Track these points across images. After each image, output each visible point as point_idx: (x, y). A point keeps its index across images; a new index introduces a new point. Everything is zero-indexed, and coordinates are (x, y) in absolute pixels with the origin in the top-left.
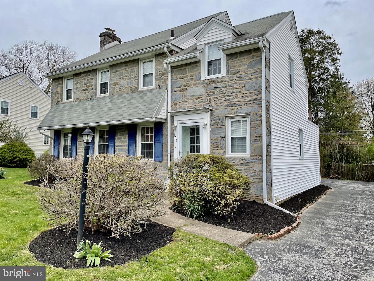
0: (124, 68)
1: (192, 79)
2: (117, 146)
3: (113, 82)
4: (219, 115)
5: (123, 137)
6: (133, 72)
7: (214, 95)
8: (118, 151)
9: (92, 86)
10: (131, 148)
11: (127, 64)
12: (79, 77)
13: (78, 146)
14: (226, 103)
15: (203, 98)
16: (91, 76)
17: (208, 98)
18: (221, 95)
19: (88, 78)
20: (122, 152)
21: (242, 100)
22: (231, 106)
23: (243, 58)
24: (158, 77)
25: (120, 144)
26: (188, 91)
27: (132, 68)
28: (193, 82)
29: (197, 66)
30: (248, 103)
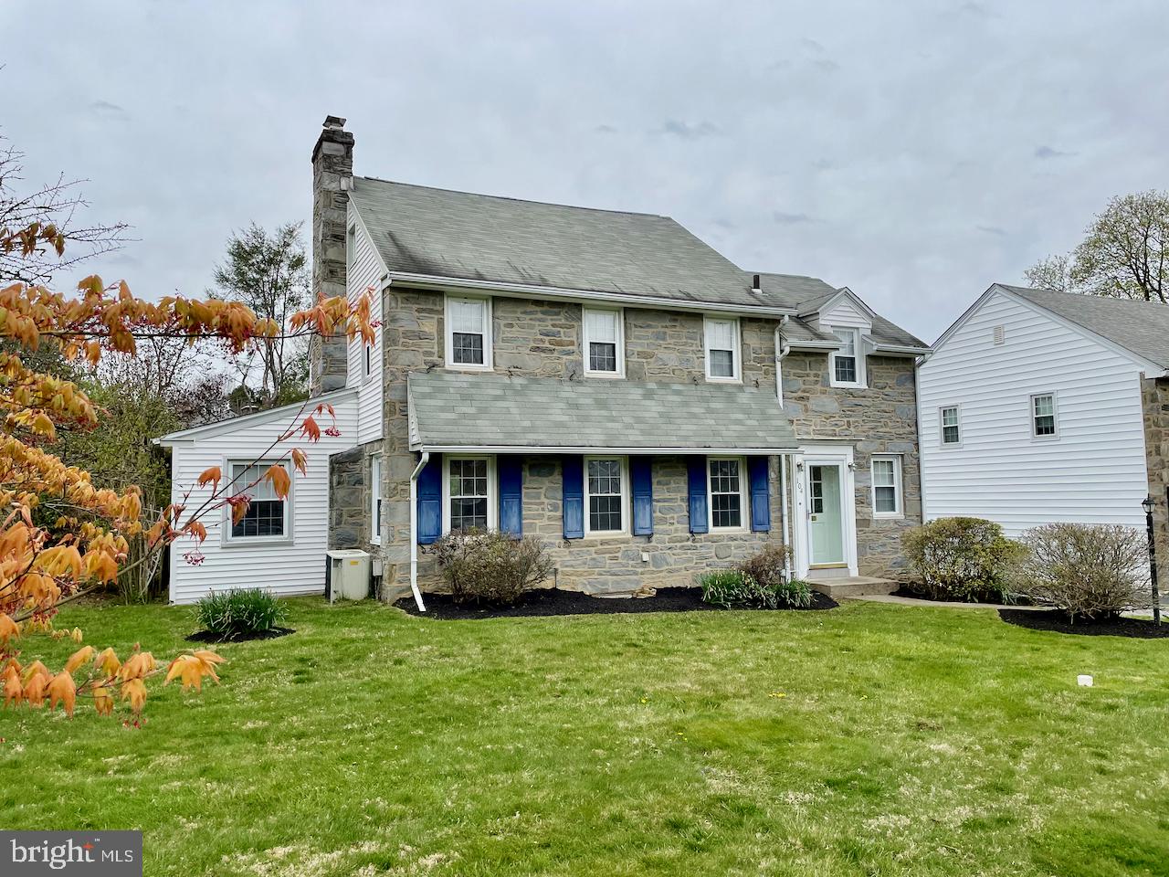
0: (668, 324)
1: (816, 382)
2: (658, 501)
3: (640, 349)
4: (864, 451)
5: (672, 479)
6: (691, 339)
7: (855, 416)
8: (660, 512)
9: (572, 343)
10: (698, 506)
11: (676, 317)
12: (519, 310)
13: (524, 500)
14: (871, 433)
15: (837, 418)
16: (567, 319)
17: (846, 420)
18: (864, 418)
19: (555, 320)
20: (671, 515)
21: (893, 431)
22: (880, 438)
23: (889, 367)
24: (752, 363)
25: (667, 495)
26: (811, 401)
27: (690, 331)
28: (818, 387)
29: (824, 361)
30: (900, 436)
